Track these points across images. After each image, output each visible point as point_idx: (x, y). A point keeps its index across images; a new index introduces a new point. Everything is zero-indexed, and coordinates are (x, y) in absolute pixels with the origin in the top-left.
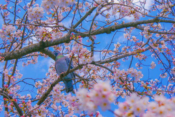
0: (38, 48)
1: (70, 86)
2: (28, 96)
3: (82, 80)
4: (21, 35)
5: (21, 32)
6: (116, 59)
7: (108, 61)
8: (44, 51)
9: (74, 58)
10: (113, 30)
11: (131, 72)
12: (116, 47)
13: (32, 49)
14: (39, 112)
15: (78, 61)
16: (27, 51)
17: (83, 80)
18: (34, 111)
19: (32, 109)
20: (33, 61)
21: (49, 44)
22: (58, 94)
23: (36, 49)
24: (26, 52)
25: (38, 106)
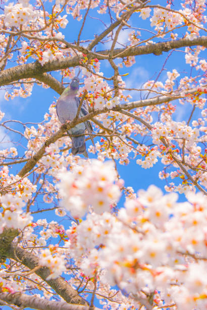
0: (32, 72)
1: (80, 145)
2: (12, 151)
3: (106, 132)
4: (6, 44)
5: (6, 39)
6: (169, 100)
7: (154, 101)
8: (42, 78)
9: (86, 98)
10: (166, 49)
11: (181, 130)
12: (169, 77)
13: (21, 72)
14: (20, 188)
15: (93, 104)
16: (12, 76)
17: (108, 133)
18: (13, 187)
19: (9, 182)
20: (23, 92)
21: (52, 66)
22: (54, 160)
23: (28, 74)
24: (10, 77)
25: (20, 178)
